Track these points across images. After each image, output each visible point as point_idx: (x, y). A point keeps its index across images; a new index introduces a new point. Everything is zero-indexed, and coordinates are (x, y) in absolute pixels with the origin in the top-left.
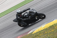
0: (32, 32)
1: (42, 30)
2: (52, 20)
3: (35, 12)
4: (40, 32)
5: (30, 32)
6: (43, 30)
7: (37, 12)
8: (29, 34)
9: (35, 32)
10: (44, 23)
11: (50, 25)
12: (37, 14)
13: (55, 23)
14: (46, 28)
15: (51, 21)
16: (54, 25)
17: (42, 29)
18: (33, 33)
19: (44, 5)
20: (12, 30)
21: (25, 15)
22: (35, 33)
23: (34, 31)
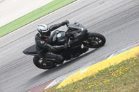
0: (56, 83)
1: (80, 81)
2: (106, 56)
3: (82, 29)
4: (75, 85)
5: (51, 85)
6: (84, 79)
7: (86, 31)
8: (50, 88)
9: (64, 84)
10: (86, 63)
11: (100, 69)
12: (86, 35)
13: (112, 64)
14: (90, 75)
15: (104, 59)
16: (111, 67)
17: (81, 79)
18: (59, 87)
19: (86, 21)
20: (8, 79)
21: (57, 38)
22: (63, 88)
23: (61, 81)
